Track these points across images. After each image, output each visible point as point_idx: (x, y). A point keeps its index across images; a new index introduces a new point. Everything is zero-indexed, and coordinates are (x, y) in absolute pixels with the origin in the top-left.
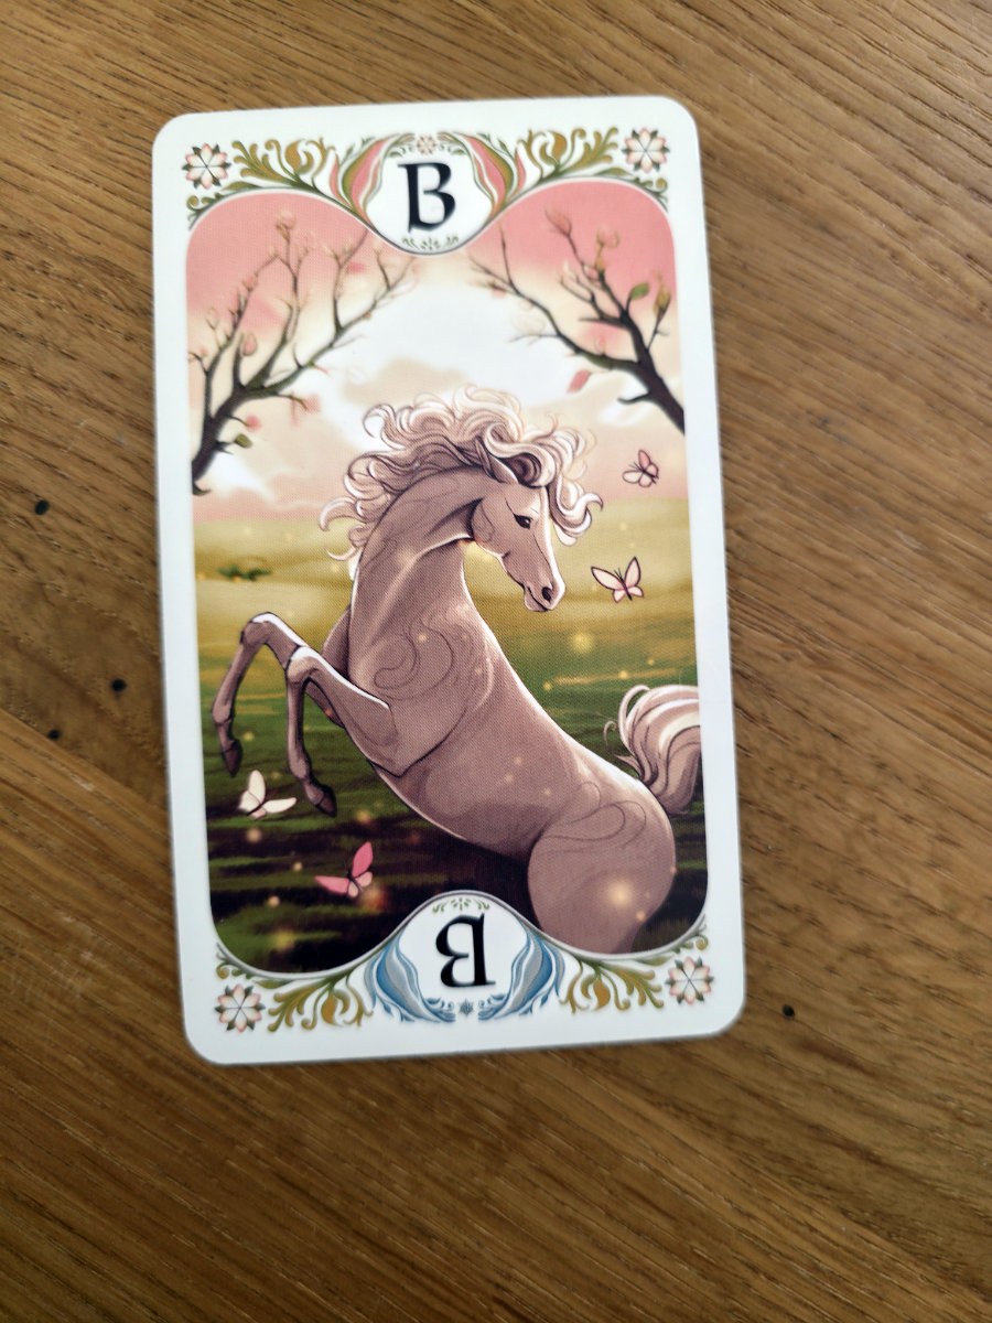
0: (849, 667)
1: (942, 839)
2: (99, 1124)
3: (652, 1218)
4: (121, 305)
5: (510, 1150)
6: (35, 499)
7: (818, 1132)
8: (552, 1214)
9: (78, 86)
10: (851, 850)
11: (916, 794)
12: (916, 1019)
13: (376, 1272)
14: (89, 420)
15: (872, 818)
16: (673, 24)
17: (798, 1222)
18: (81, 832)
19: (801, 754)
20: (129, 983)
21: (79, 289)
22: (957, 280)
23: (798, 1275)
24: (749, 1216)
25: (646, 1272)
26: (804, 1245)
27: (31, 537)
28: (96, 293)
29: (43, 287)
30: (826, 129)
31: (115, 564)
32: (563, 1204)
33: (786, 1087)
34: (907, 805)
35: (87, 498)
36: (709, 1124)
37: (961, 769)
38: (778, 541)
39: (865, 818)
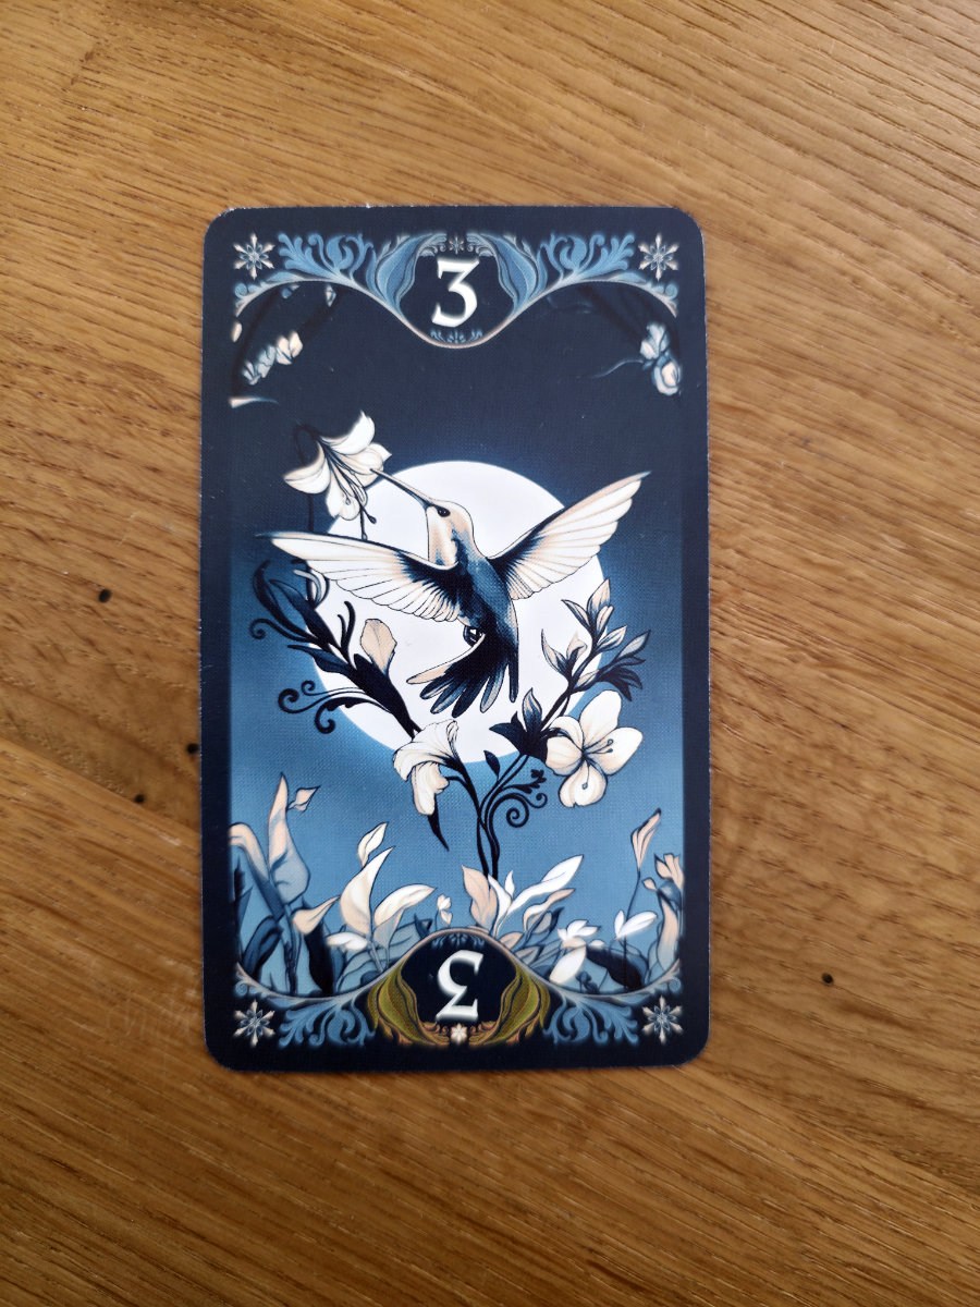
0: (851, 662)
1: (953, 810)
2: (218, 1142)
3: (723, 1175)
4: (154, 405)
5: (590, 1128)
6: (98, 589)
7: (867, 1085)
8: (633, 1181)
9: (92, 207)
10: (869, 828)
11: (923, 771)
12: (945, 975)
13: (479, 1248)
14: (138, 512)
15: (886, 797)
16: (630, 88)
17: (856, 1167)
18: (173, 883)
19: (816, 746)
21: (114, 394)
22: (915, 297)
23: (861, 1215)
24: (811, 1166)
25: (724, 1225)
26: (864, 1188)
27: (98, 623)
28: (130, 395)
29: (80, 395)
30: (781, 171)
31: (177, 640)
32: (642, 1171)
33: (832, 1047)
34: (916, 782)
35: (145, 583)
36: (766, 1087)
37: (963, 745)
38: (773, 555)
39: (879, 798)
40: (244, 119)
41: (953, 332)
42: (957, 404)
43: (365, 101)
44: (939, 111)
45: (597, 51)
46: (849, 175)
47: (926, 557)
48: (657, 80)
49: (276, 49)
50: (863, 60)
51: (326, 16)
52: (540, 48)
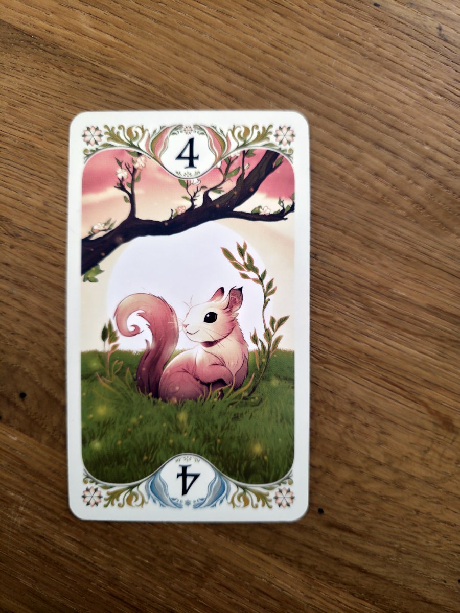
0: (335, 361)
1: (383, 433)
2: (33, 578)
3: (270, 601)
4: (7, 233)
5: (206, 577)
7: (338, 561)
8: (227, 602)
10: (342, 440)
11: (369, 414)
12: (377, 510)
15: (351, 426)
16: (234, 83)
17: (333, 600)
18: (14, 458)
20: (40, 519)
22: (372, 186)
24: (311, 598)
26: (336, 609)
32: (231, 598)
33: (323, 543)
34: (366, 419)
36: (291, 561)
37: (389, 402)
39: (347, 426)
40: (51, 98)
41: (389, 203)
42: (390, 238)
43: (108, 89)
44: (385, 95)
45: (219, 65)
46: (340, 126)
47: (373, 311)
48: (248, 79)
49: (67, 64)
50: (349, 70)
51: (90, 48)
52: (192, 64)
